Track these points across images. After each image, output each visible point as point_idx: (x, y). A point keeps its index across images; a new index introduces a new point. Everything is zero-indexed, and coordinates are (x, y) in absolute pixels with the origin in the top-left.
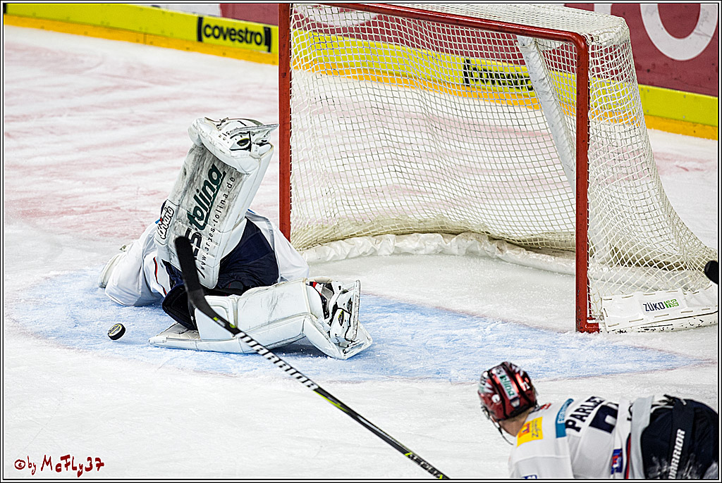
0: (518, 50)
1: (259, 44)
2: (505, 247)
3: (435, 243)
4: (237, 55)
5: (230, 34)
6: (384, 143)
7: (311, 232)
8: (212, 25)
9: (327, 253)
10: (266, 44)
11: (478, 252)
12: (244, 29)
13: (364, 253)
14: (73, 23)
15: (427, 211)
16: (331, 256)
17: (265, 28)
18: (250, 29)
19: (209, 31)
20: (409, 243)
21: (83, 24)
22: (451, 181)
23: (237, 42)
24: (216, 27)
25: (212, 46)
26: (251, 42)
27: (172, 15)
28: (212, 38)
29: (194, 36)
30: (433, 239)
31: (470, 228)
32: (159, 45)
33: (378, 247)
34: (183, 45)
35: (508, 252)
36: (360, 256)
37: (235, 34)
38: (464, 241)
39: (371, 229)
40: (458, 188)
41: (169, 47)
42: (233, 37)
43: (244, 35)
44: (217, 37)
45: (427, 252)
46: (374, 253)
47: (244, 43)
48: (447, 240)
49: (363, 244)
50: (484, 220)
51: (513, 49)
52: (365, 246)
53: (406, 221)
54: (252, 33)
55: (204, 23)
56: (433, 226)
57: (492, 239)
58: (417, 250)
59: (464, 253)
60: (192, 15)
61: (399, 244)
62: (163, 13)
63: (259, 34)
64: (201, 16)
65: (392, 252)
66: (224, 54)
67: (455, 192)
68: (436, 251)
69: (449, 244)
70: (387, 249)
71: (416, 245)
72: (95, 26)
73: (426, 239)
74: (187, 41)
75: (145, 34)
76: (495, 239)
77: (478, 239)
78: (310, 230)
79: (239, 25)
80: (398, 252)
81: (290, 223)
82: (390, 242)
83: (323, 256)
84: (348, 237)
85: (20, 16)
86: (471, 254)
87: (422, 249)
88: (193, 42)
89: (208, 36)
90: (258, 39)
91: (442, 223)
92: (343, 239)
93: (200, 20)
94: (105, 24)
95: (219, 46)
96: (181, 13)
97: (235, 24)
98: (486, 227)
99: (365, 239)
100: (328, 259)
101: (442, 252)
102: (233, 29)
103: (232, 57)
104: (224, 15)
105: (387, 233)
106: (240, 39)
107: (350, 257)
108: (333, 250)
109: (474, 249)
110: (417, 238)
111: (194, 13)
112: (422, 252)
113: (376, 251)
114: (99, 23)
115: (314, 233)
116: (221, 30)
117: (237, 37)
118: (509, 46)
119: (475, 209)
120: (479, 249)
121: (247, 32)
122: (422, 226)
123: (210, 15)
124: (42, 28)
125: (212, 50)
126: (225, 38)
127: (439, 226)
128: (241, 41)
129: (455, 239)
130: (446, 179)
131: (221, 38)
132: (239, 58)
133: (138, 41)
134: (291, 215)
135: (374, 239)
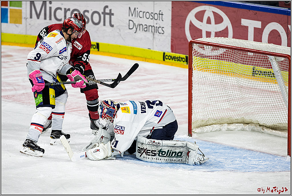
0: (269, 61)
1: (184, 62)
2: (265, 128)
3: (241, 127)
4: (176, 65)
5: (174, 58)
6: (224, 92)
7: (199, 123)
8: (168, 55)
9: (204, 130)
10: (186, 62)
11: (255, 130)
12: (179, 57)
13: (217, 130)
14: (121, 54)
15: (238, 116)
16: (206, 131)
17: (186, 56)
18: (181, 57)
19: (167, 57)
20: (232, 127)
21: (124, 55)
22: (246, 105)
23: (176, 61)
24: (170, 56)
25: (168, 62)
26: (181, 61)
27: (155, 52)
28: (168, 60)
29: (162, 59)
30: (240, 126)
31: (253, 122)
32: (150, 62)
33: (221, 128)
34: (158, 62)
35: (265, 130)
36: (215, 131)
37: (176, 58)
38: (251, 126)
39: (219, 122)
40: (248, 108)
41: (154, 62)
42: (175, 59)
43: (179, 59)
44: (170, 59)
45: (238, 130)
46: (220, 130)
47: (179, 61)
48: (245, 126)
49: (216, 127)
50: (258, 119)
51: (267, 61)
52: (217, 128)
53: (231, 119)
54: (181, 58)
55: (166, 55)
56: (240, 121)
57: (260, 126)
58: (235, 129)
59: (251, 130)
60: (161, 52)
61: (229, 127)
62: (152, 51)
63: (184, 58)
64: (164, 52)
65: (226, 130)
66: (172, 65)
67: (247, 110)
68: (241, 129)
69: (246, 127)
70: (225, 129)
71: (235, 127)
72: (129, 55)
73: (238, 125)
74: (160, 61)
75: (146, 58)
76: (261, 126)
77: (255, 126)
78: (198, 122)
79: (177, 55)
80: (228, 130)
81: (192, 119)
82: (226, 126)
83: (203, 131)
84: (211, 124)
85: (104, 52)
86: (253, 131)
87: (237, 129)
88: (161, 61)
89: (167, 59)
90: (184, 60)
91: (243, 120)
92: (210, 125)
93: (164, 53)
94: (132, 55)
95: (170, 62)
96: (158, 51)
97: (176, 55)
98: (258, 121)
99: (217, 125)
100: (204, 132)
101: (243, 130)
102: (175, 57)
103: (175, 66)
104: (172, 52)
105: (225, 123)
106: (178, 60)
107: (212, 131)
108: (206, 129)
109: (254, 129)
110: (234, 125)
111: (162, 51)
112: (236, 130)
113: (221, 129)
114: (130, 54)
115: (200, 123)
116: (171, 57)
117: (177, 59)
118: (266, 60)
119: (254, 115)
120: (256, 129)
121: (180, 57)
122: (236, 121)
123: (168, 52)
124: (111, 56)
125: (168, 64)
126: (172, 60)
127: (242, 121)
128: (178, 61)
129: (248, 125)
130: (244, 105)
131: (171, 60)
132: (177, 66)
133: (143, 61)
134: (192, 116)
135: (220, 125)
